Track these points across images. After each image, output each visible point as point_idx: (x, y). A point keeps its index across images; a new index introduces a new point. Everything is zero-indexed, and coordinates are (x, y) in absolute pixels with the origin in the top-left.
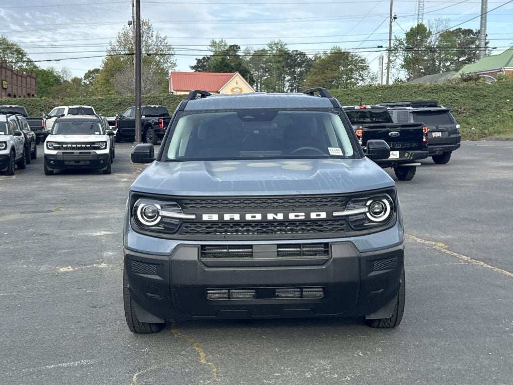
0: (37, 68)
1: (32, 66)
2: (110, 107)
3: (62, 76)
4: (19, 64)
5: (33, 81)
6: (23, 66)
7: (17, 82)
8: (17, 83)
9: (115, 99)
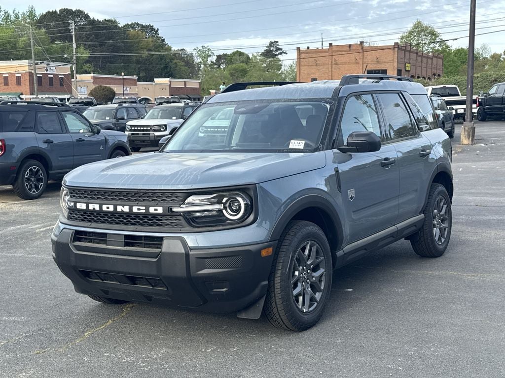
0: (449, 47)
1: (444, 47)
2: (483, 85)
3: (481, 53)
4: (432, 45)
5: (440, 61)
6: (435, 47)
7: (422, 63)
8: (422, 65)
9: (491, 76)
